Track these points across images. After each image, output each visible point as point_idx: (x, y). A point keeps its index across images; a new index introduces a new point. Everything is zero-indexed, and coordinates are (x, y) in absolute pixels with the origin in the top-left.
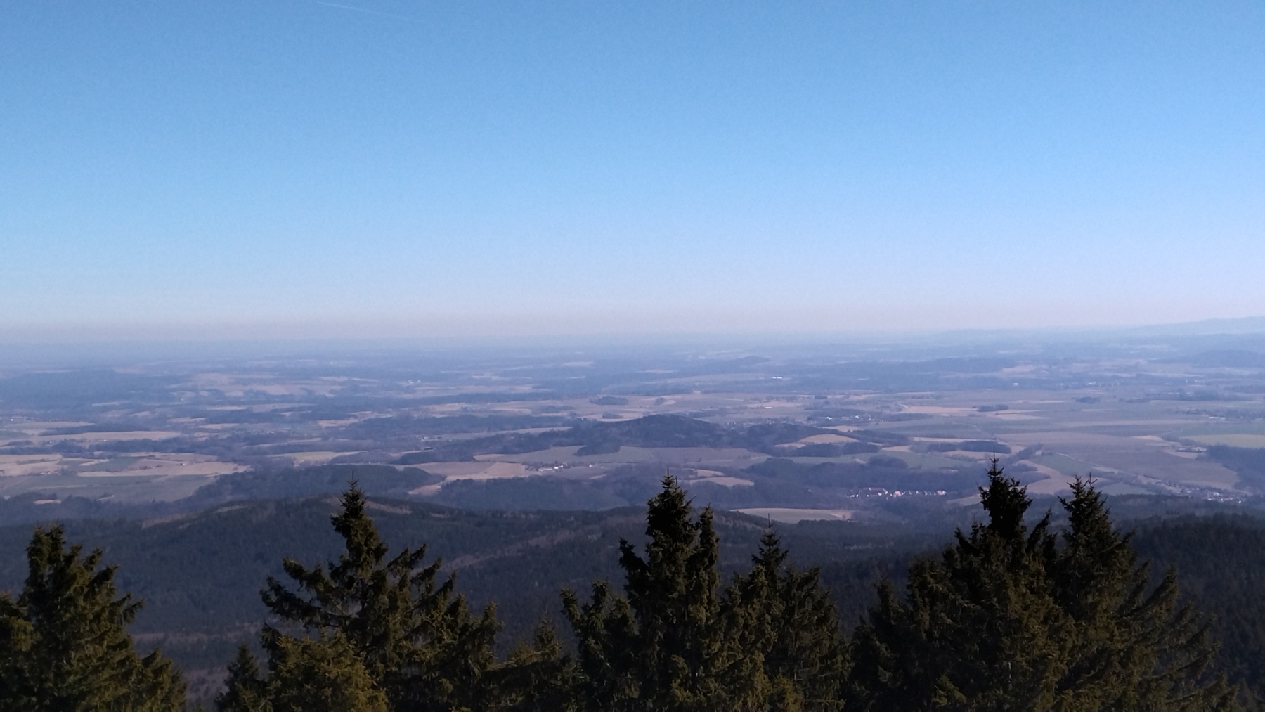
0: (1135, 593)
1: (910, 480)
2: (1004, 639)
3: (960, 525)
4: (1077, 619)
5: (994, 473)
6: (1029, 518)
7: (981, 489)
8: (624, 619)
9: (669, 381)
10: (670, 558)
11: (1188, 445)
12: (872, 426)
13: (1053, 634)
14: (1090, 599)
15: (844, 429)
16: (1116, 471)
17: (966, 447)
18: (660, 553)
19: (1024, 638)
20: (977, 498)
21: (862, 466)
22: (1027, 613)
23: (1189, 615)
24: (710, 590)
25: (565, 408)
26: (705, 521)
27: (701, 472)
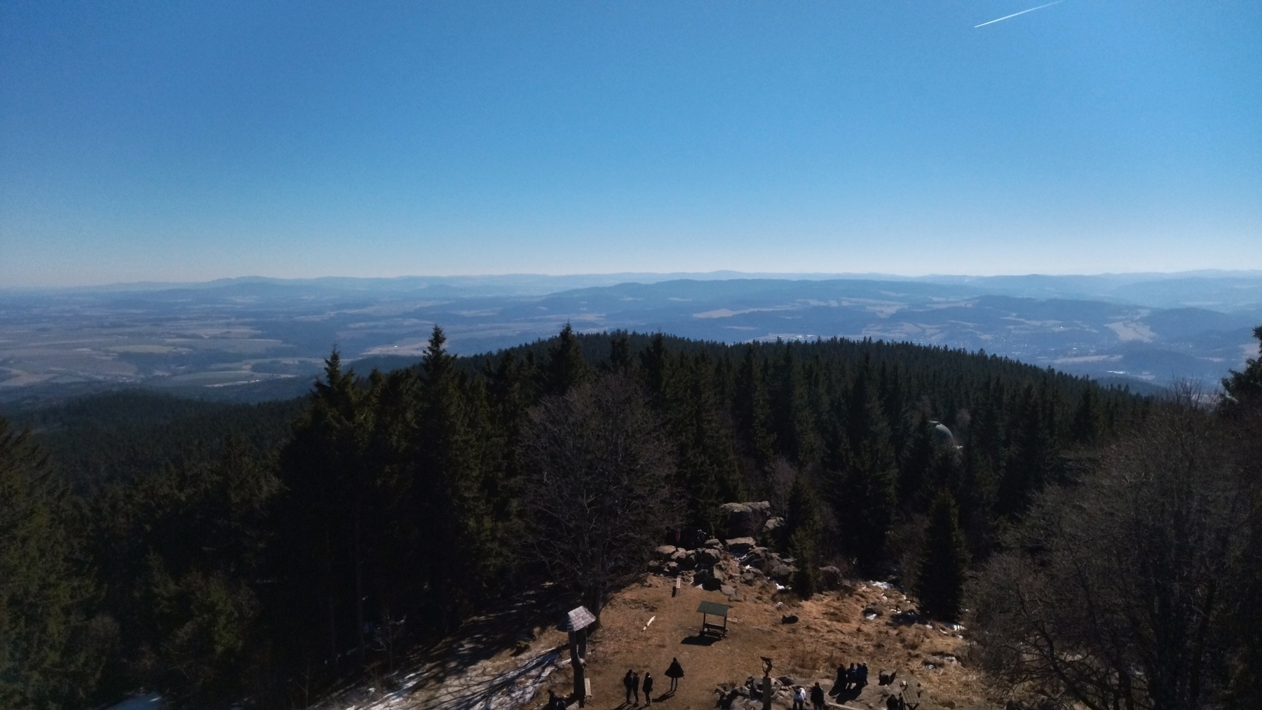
16: (63, 370)
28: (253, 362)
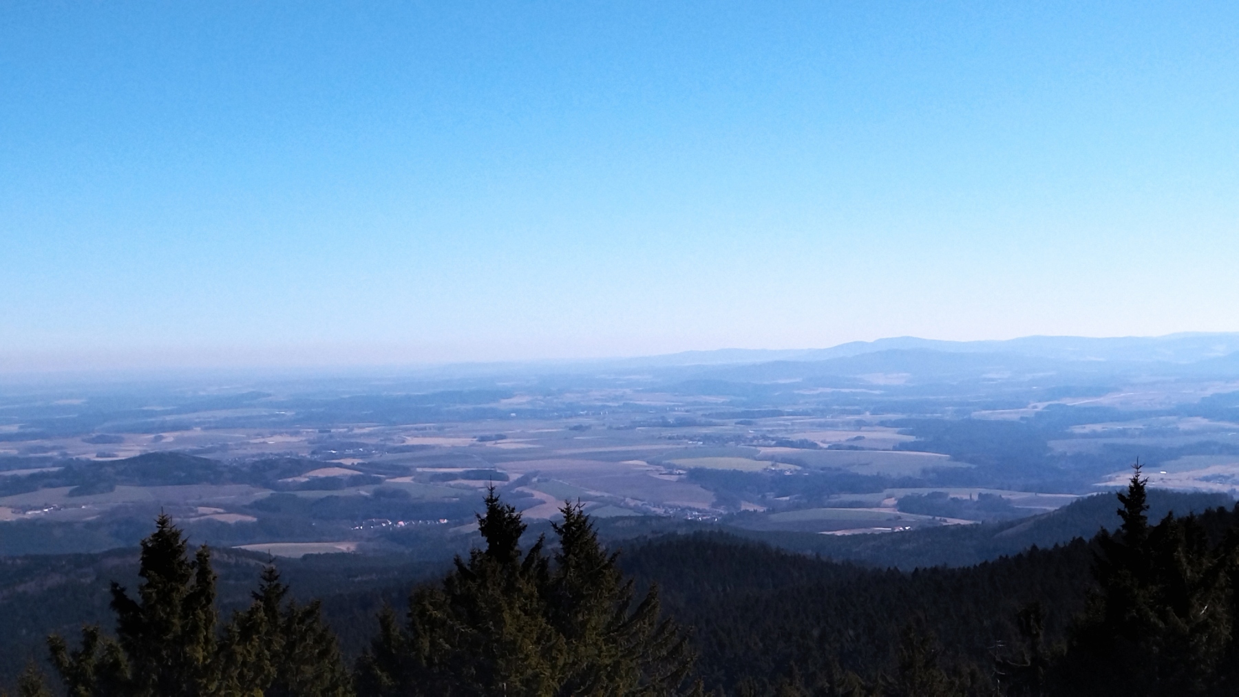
0: (622, 609)
1: (412, 509)
2: (500, 662)
3: (460, 552)
4: (569, 638)
5: (491, 502)
6: (525, 542)
7: (478, 516)
8: (116, 664)
9: (168, 418)
10: (165, 598)
11: (671, 469)
12: (377, 457)
13: (546, 654)
14: (580, 618)
15: (348, 462)
16: (606, 495)
17: (466, 476)
18: (154, 595)
19: (518, 659)
20: (475, 526)
21: (366, 498)
22: (520, 635)
23: (670, 627)
24: (207, 629)
25: (53, 448)
26: (202, 558)
27: (201, 510)
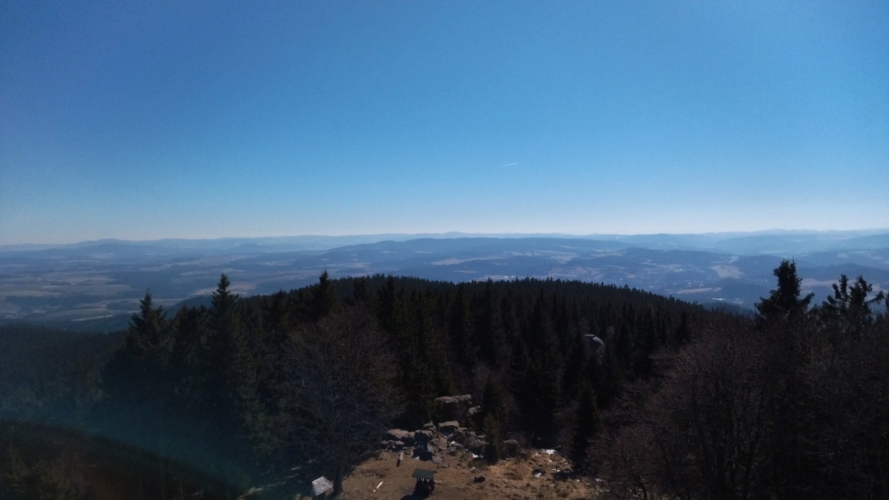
28: (108, 302)
